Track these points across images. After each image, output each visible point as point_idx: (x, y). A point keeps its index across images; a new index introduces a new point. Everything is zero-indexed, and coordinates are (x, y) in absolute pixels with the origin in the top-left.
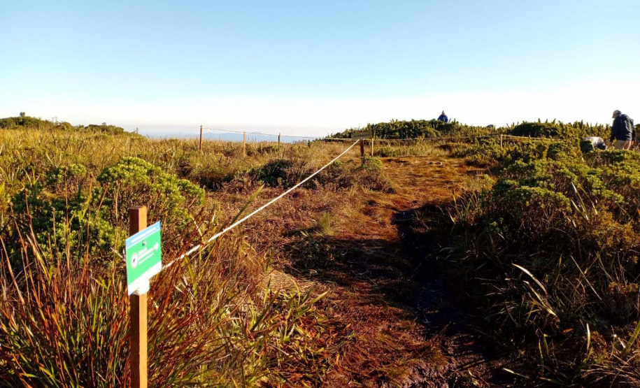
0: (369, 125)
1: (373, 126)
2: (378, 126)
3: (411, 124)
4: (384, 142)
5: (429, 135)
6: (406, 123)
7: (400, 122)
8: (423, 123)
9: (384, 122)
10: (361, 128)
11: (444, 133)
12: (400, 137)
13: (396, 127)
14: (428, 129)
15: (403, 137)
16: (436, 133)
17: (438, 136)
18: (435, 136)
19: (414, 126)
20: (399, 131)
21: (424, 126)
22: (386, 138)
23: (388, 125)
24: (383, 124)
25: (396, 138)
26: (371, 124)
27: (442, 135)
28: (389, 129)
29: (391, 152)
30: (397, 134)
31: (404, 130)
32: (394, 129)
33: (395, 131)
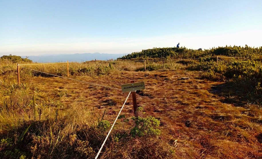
0: (143, 51)
1: (145, 51)
2: (147, 51)
3: (163, 50)
4: (151, 59)
5: (172, 55)
6: (161, 49)
7: (158, 49)
8: (169, 49)
9: (150, 49)
10: (139, 52)
11: (180, 53)
12: (158, 57)
13: (156, 51)
14: (172, 52)
15: (159, 56)
16: (176, 54)
17: (177, 55)
18: (175, 55)
19: (165, 50)
20: (158, 53)
21: (169, 50)
22: (152, 57)
23: (152, 50)
24: (149, 49)
25: (156, 57)
26: (144, 50)
27: (178, 54)
28: (152, 52)
29: (155, 67)
30: (157, 55)
31: (160, 52)
32: (155, 52)
33: (156, 53)
